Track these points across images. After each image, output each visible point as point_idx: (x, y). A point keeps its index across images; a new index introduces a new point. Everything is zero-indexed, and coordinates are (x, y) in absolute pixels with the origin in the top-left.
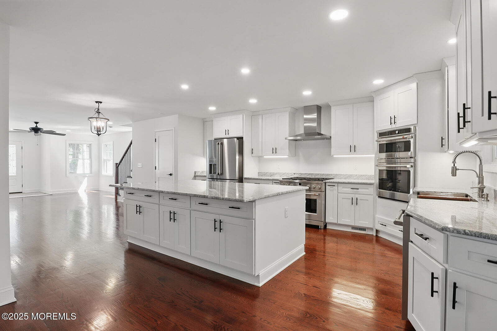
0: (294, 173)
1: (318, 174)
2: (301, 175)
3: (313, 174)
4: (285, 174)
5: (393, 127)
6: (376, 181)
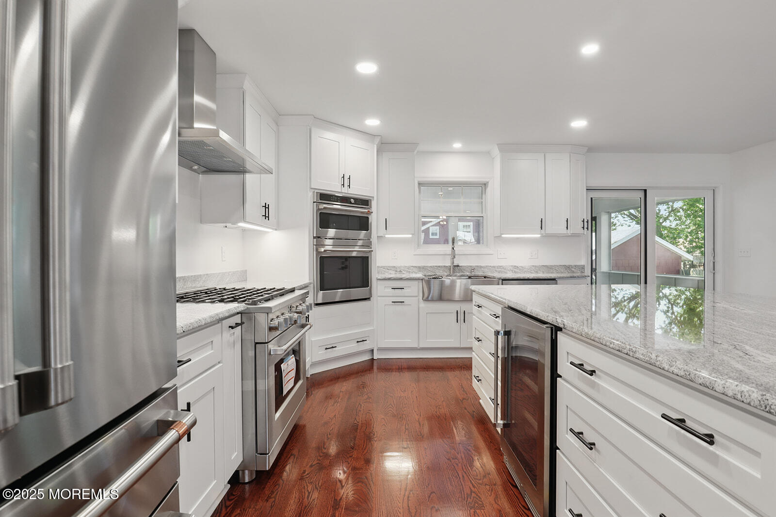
5: (345, 192)
6: (312, 281)
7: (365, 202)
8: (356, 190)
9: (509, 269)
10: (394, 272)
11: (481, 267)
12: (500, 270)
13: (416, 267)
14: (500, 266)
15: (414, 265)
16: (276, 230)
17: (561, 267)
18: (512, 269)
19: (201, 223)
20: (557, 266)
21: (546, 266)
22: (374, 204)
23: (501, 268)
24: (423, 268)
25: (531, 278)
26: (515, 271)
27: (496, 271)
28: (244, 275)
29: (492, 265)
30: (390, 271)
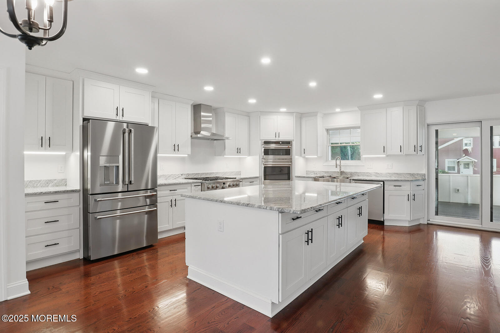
0: (181, 174)
1: (203, 174)
2: (188, 176)
3: (199, 173)
4: (172, 176)
5: (277, 139)
6: (261, 175)
7: (288, 143)
8: (282, 138)
9: (373, 174)
10: (314, 174)
11: (357, 173)
12: (367, 175)
13: (323, 172)
14: (368, 173)
15: (323, 171)
16: (249, 156)
17: (407, 174)
18: (375, 174)
19: (215, 156)
20: (405, 174)
21: (396, 173)
22: (294, 143)
23: (368, 174)
24: (327, 172)
25: (367, 180)
26: (377, 176)
27: (366, 175)
28: (239, 173)
29: (363, 172)
30: (312, 173)
